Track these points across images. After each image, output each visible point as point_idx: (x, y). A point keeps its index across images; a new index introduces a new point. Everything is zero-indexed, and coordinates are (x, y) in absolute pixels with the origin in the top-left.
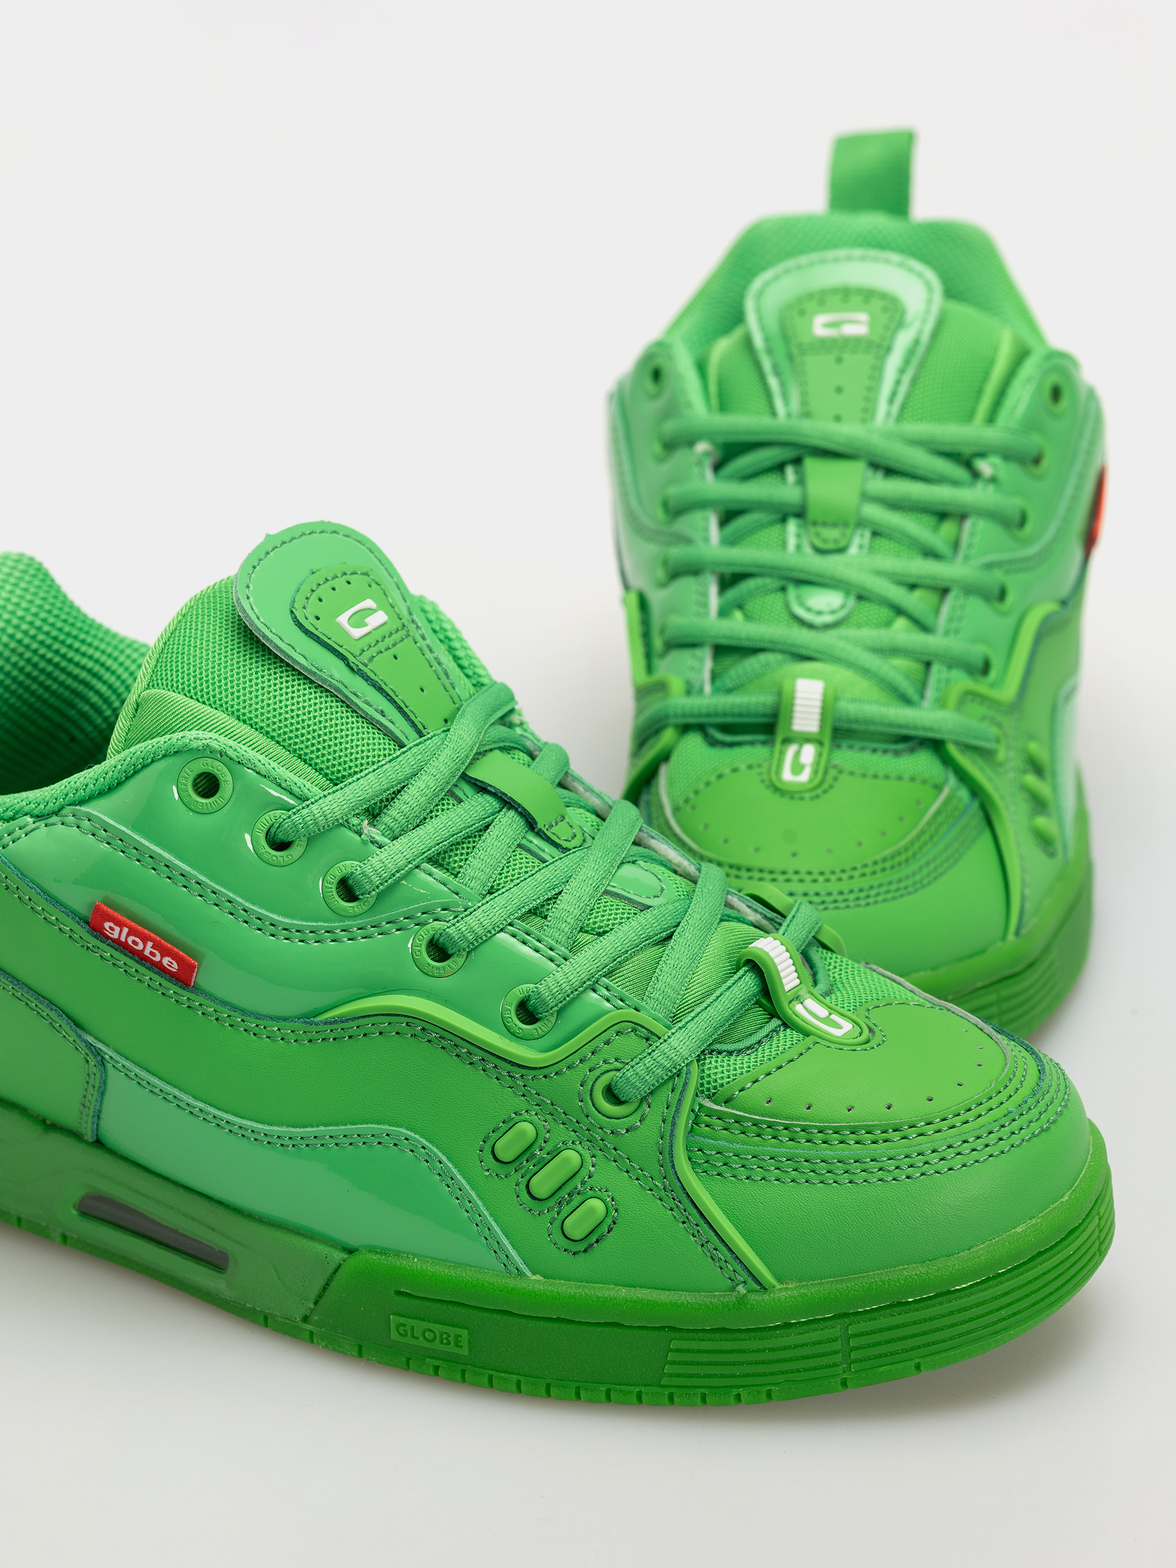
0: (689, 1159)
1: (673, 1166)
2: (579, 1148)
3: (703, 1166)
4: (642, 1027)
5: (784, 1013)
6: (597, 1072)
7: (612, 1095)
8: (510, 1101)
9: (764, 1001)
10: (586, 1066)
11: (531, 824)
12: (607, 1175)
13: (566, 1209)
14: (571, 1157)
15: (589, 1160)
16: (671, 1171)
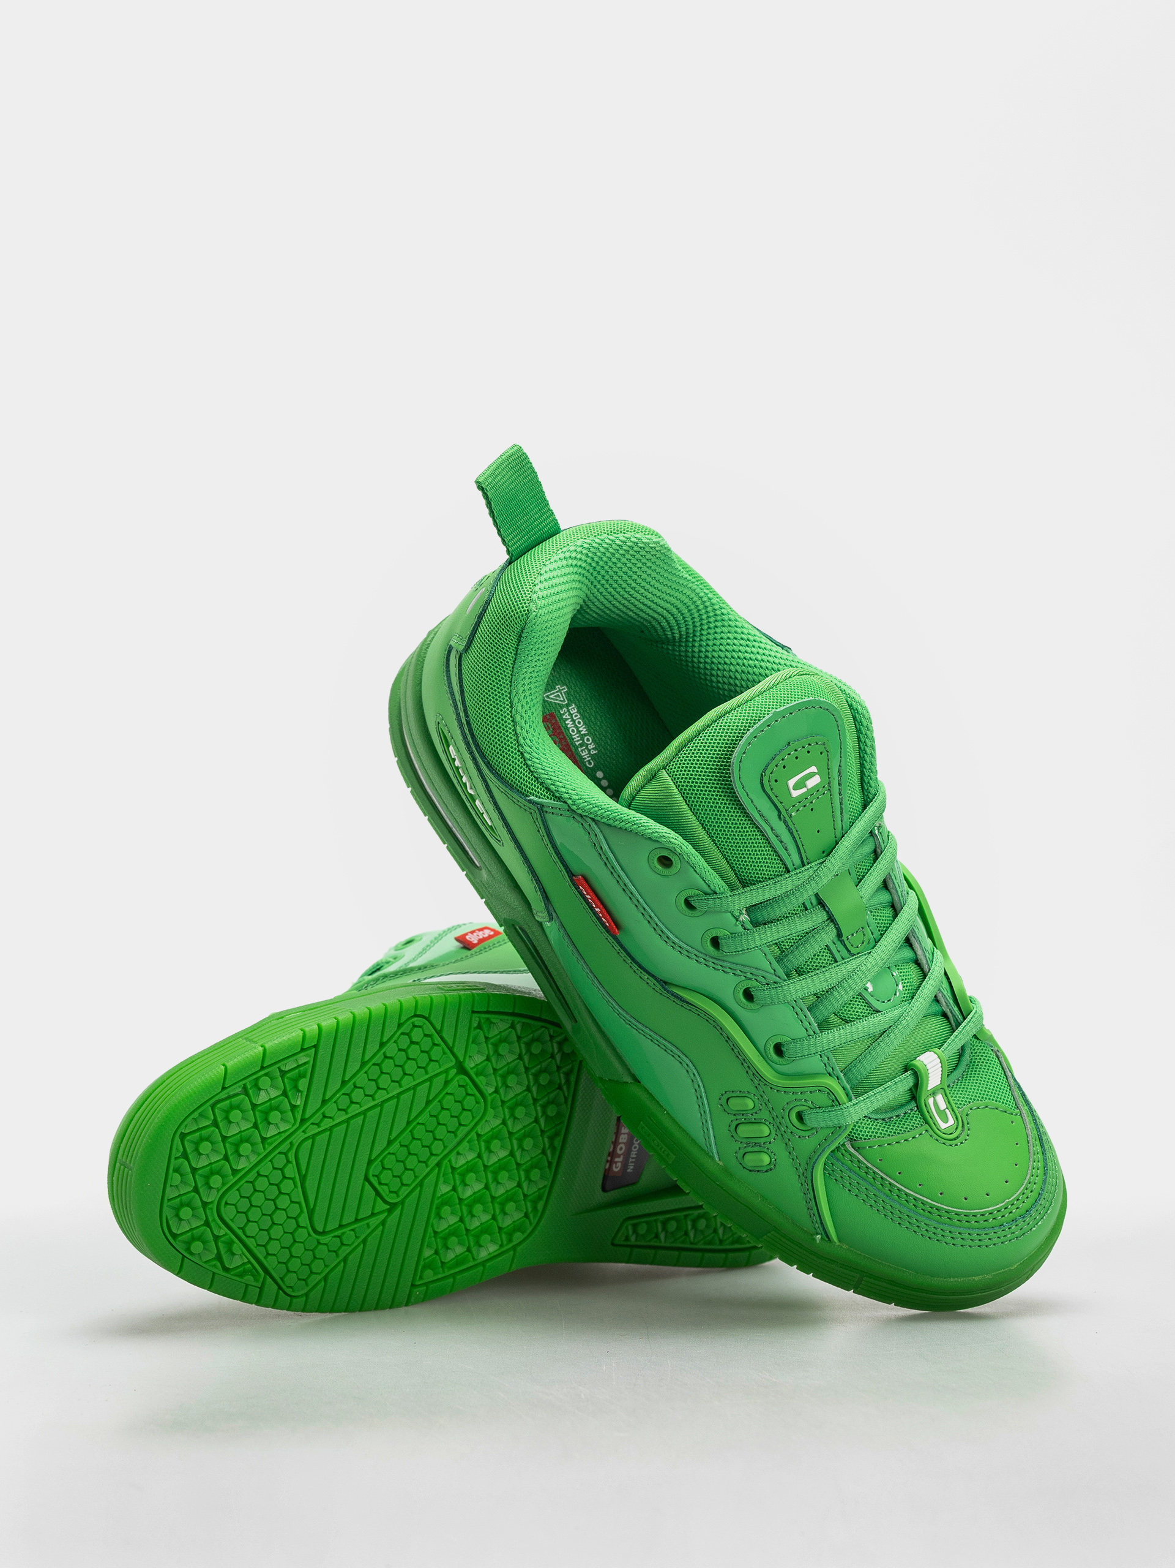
0: (825, 1164)
1: (813, 1169)
2: (771, 1127)
3: (828, 1173)
4: (834, 1094)
5: (920, 1102)
6: (799, 1103)
7: (800, 1116)
8: (746, 1085)
9: (914, 1090)
10: (794, 1097)
11: (839, 935)
12: (778, 1147)
13: (749, 1149)
14: (765, 1130)
15: (773, 1135)
16: (810, 1170)
